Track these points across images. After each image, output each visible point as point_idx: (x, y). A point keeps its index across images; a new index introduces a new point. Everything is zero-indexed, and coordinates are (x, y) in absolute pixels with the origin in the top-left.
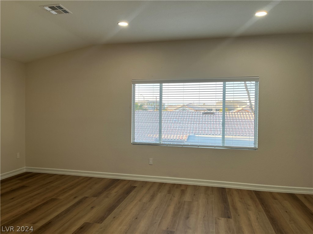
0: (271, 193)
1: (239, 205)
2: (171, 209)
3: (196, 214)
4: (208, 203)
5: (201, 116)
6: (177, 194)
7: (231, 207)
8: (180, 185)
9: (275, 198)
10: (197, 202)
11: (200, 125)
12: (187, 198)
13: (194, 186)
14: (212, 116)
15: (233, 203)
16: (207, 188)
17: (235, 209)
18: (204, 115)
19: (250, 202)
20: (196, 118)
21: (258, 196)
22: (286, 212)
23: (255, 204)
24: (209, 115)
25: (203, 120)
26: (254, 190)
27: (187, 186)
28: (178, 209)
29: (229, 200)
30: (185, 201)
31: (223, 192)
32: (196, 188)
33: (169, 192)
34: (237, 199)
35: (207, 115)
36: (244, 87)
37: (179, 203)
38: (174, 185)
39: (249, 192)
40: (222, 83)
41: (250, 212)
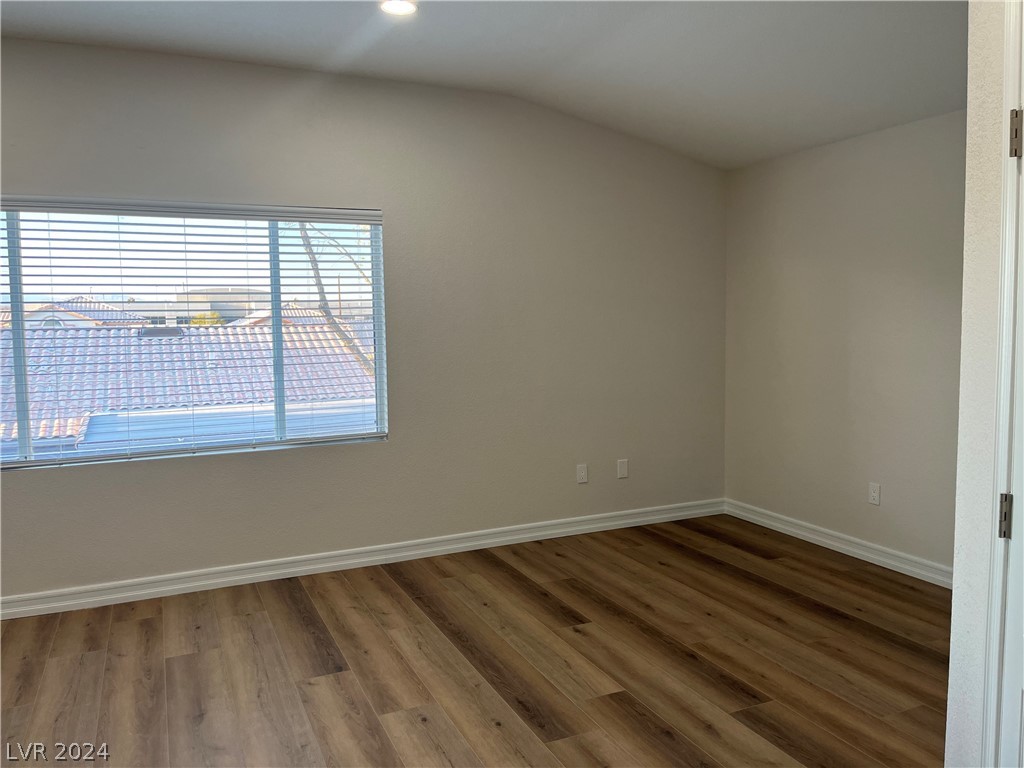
0: (429, 560)
1: (356, 620)
2: (125, 704)
3: (225, 692)
4: (256, 643)
5: (134, 341)
6: (128, 642)
7: (333, 634)
8: (129, 607)
9: (445, 574)
10: (216, 650)
11: (133, 377)
12: (174, 644)
13: (186, 596)
14: (175, 340)
15: (337, 619)
16: (236, 592)
17: (350, 636)
18: (146, 339)
19: (383, 602)
20: (113, 350)
21: (400, 578)
22: (485, 605)
23: (399, 603)
24: (165, 339)
25: (143, 356)
26: (384, 563)
27: (158, 604)
28: (152, 697)
29: (322, 613)
30: (168, 660)
31: (293, 593)
32: (195, 602)
33: (92, 642)
34: (343, 603)
35: (155, 340)
36: (300, 241)
37: (148, 672)
38: (102, 611)
39: (372, 571)
40: (265, 224)
41: (395, 634)
